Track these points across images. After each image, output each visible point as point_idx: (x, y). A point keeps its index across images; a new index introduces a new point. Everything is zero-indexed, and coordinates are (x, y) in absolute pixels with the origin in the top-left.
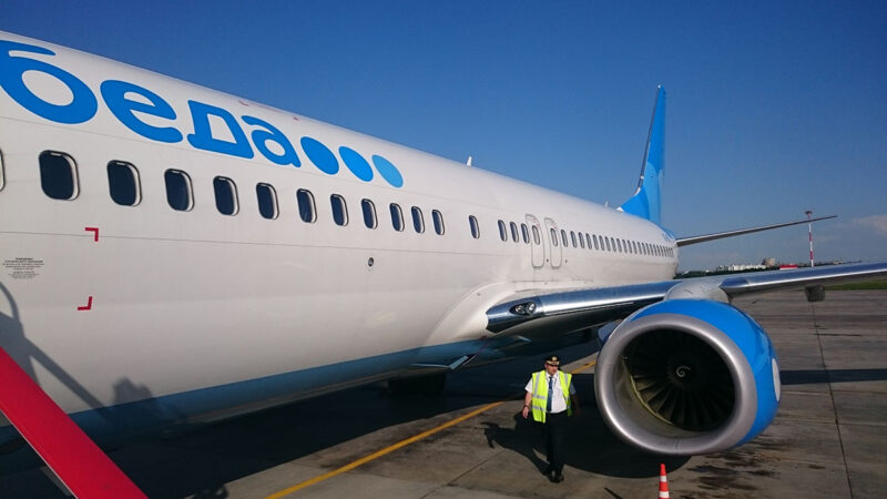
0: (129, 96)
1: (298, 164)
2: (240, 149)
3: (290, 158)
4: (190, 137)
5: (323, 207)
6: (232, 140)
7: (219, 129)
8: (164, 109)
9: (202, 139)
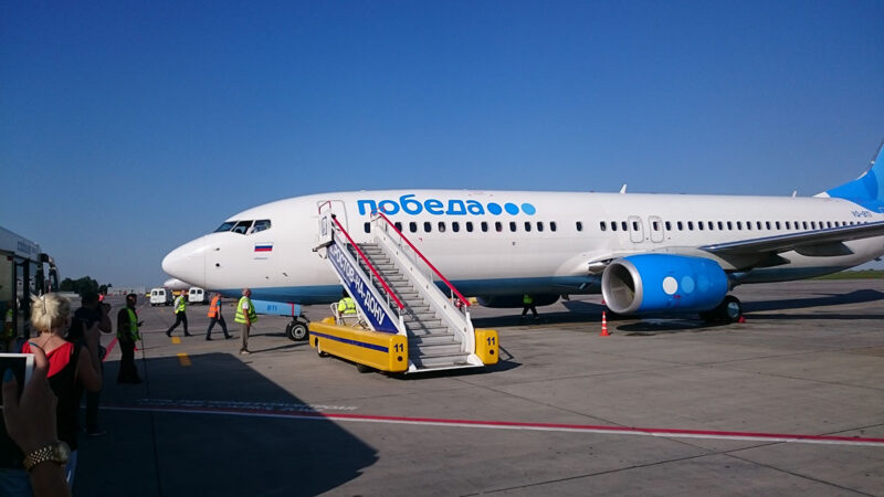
0: (432, 203)
1: (483, 213)
2: (463, 212)
3: (482, 212)
4: (447, 212)
5: (492, 226)
6: (460, 210)
7: (457, 207)
8: (440, 205)
9: (451, 212)
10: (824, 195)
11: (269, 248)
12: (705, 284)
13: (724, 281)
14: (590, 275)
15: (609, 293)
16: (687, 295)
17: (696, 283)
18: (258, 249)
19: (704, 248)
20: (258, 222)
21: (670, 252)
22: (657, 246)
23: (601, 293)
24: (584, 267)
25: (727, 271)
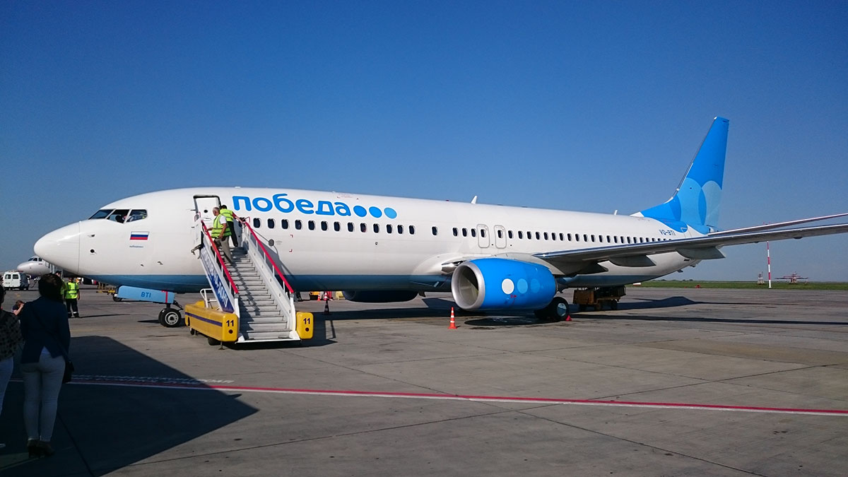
0: (303, 203)
1: (350, 215)
2: (332, 213)
3: (348, 213)
4: (316, 212)
5: (357, 227)
6: (329, 211)
7: (326, 208)
8: (311, 205)
9: (320, 212)
10: (639, 214)
11: (145, 237)
12: (537, 287)
13: (553, 284)
14: (443, 275)
15: (458, 291)
16: (522, 295)
17: (529, 285)
18: (133, 237)
19: (537, 255)
20: (134, 212)
21: (509, 258)
22: (501, 251)
23: (451, 291)
24: (437, 267)
25: (556, 276)
